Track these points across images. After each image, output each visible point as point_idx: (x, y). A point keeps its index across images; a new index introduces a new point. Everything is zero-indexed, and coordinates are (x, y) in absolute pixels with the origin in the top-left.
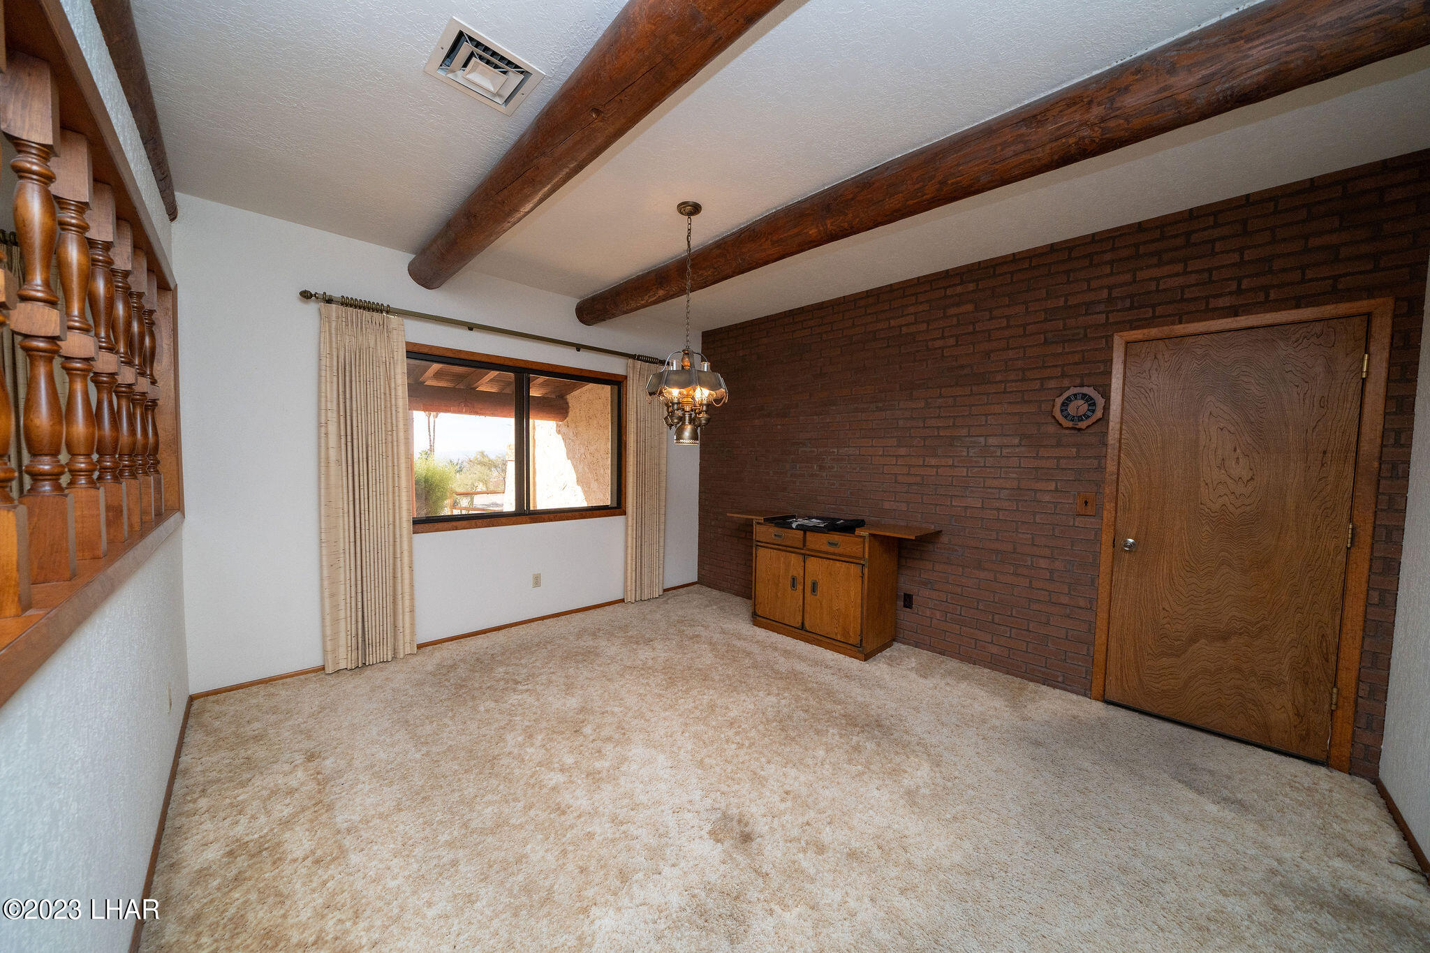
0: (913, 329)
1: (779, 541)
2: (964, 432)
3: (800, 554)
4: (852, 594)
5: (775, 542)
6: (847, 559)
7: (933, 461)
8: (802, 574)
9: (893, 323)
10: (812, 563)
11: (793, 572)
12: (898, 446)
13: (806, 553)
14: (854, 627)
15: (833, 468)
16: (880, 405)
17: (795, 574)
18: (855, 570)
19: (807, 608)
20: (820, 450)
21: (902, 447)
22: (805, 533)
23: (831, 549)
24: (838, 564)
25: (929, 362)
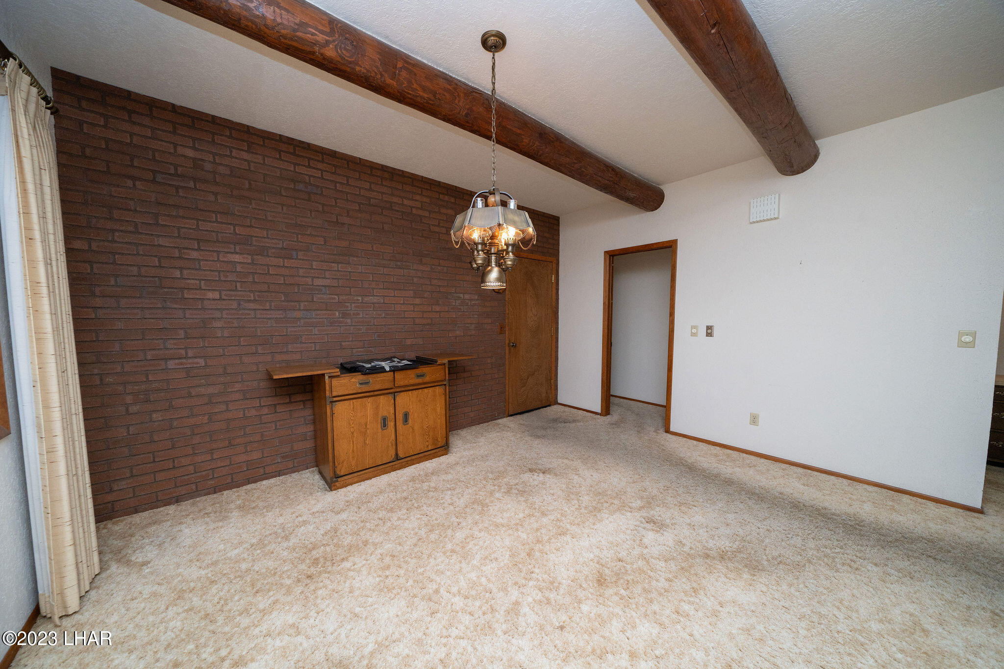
0: (420, 212)
1: (365, 388)
2: (453, 290)
3: (389, 393)
4: (438, 409)
5: (360, 391)
6: (433, 385)
7: (438, 308)
8: (392, 411)
9: (406, 202)
10: (402, 398)
11: (383, 412)
12: (415, 297)
13: (393, 392)
14: (441, 433)
15: (359, 314)
16: (399, 263)
17: (385, 414)
18: (439, 390)
19: (400, 439)
20: (341, 297)
21: (417, 298)
22: (394, 373)
23: (420, 380)
24: (426, 390)
25: (432, 240)
